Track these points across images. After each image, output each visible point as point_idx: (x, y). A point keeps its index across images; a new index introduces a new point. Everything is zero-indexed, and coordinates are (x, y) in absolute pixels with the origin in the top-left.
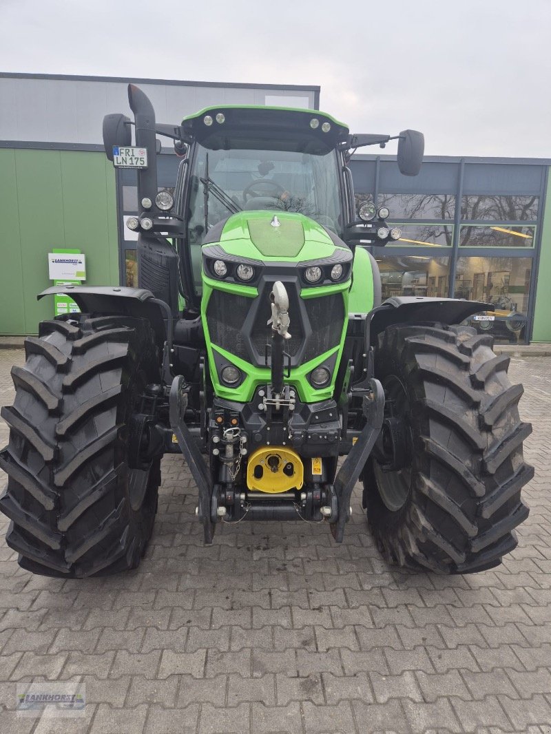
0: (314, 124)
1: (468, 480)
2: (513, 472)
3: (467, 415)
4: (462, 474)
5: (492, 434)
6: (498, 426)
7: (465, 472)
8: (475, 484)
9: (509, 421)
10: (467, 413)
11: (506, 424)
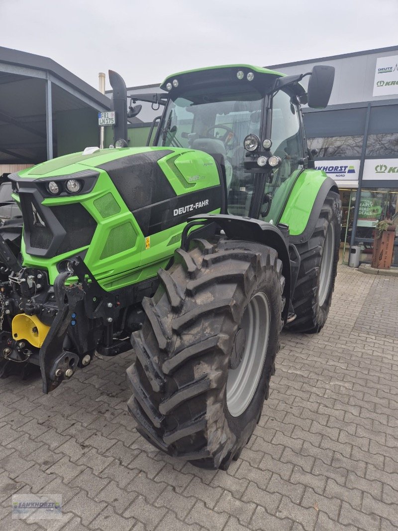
0: (240, 75)
1: (147, 373)
2: (193, 379)
3: (168, 317)
4: (144, 367)
5: (181, 339)
6: (190, 333)
7: (146, 366)
8: (152, 379)
9: (204, 330)
10: (169, 315)
11: (198, 333)
